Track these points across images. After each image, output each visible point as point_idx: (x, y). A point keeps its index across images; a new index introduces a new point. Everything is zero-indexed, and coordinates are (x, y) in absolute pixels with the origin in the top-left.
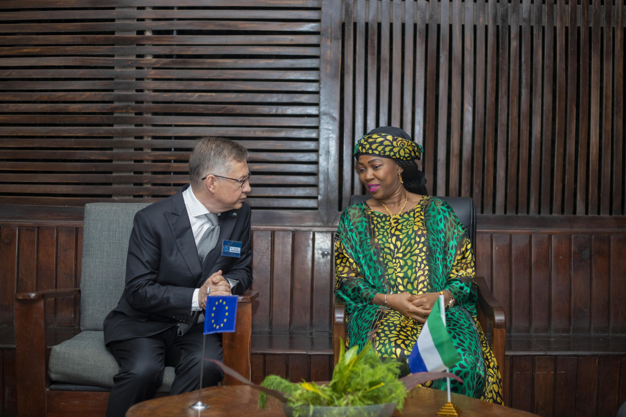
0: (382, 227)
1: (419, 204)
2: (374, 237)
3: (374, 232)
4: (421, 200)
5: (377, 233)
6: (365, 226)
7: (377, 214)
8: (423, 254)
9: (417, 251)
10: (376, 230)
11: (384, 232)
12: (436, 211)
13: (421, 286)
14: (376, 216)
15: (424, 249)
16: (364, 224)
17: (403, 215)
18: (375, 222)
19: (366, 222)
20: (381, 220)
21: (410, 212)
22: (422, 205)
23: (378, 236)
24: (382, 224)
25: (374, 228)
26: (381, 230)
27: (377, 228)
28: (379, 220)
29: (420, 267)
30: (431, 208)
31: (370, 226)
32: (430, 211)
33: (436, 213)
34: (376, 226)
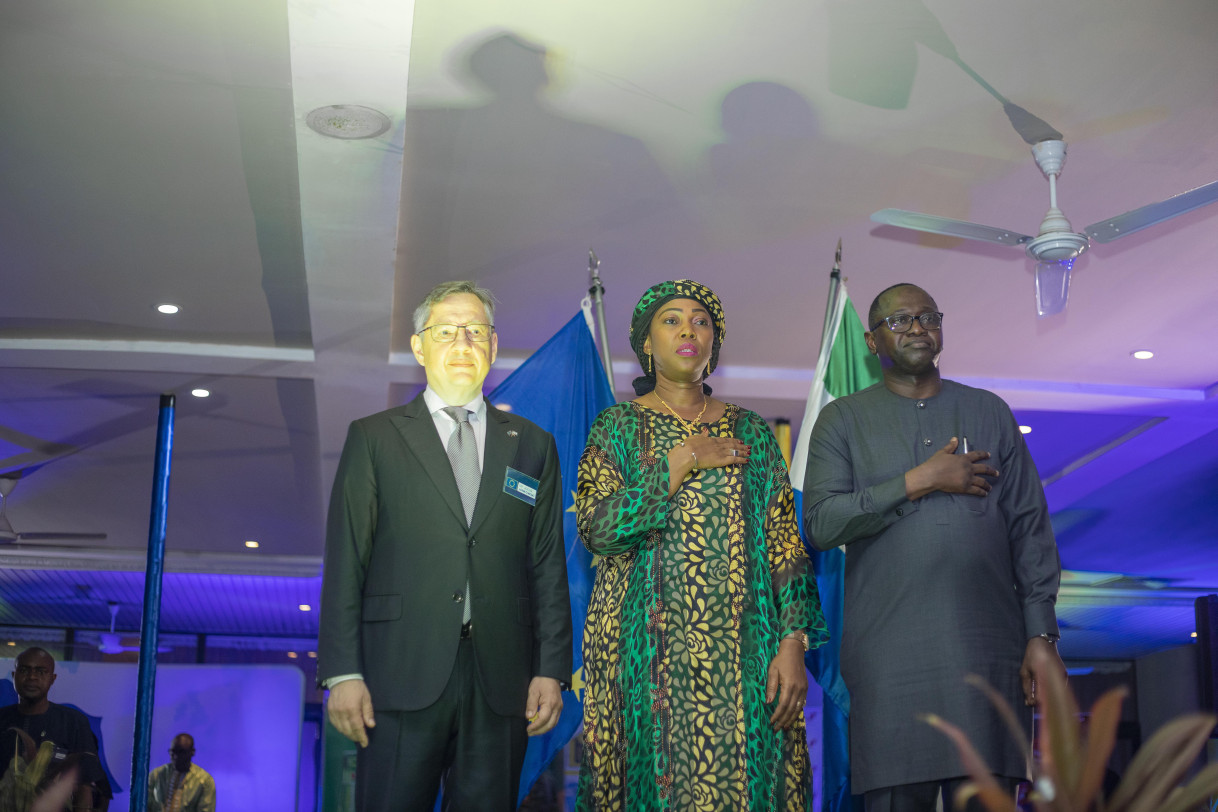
0: (664, 433)
1: (725, 416)
2: (648, 449)
3: (649, 440)
4: (727, 411)
5: (654, 443)
6: (634, 431)
7: (657, 412)
8: (736, 496)
9: (728, 490)
10: (653, 436)
11: (665, 441)
12: (753, 431)
13: (735, 550)
14: (653, 414)
15: (739, 488)
16: (635, 427)
17: (700, 426)
18: (652, 425)
19: (637, 424)
20: (663, 421)
21: (712, 426)
22: (730, 420)
23: (655, 447)
24: (665, 428)
25: (648, 434)
26: (662, 437)
27: (655, 433)
28: (660, 421)
29: (733, 518)
30: (745, 428)
31: (643, 430)
32: (744, 433)
33: (753, 434)
34: (652, 430)
